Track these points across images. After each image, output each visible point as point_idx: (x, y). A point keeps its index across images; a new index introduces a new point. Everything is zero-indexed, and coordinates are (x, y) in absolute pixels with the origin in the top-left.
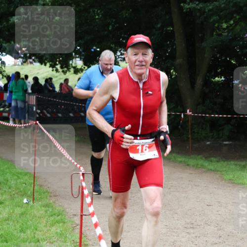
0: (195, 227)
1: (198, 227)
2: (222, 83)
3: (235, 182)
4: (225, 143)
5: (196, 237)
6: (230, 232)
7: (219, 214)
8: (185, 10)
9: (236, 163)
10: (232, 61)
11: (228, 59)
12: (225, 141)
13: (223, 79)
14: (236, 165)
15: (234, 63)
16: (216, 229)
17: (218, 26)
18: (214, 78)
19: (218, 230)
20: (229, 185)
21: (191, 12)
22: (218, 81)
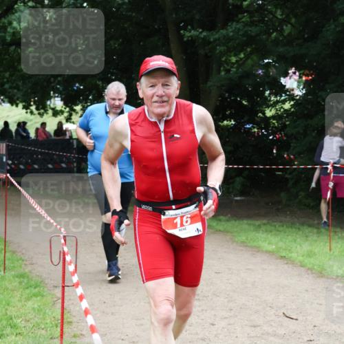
0: (201, 298)
1: (205, 299)
2: (231, 128)
3: (249, 245)
4: (236, 198)
5: (202, 310)
6: (243, 304)
7: (230, 283)
8: (185, 39)
9: (250, 222)
10: (244, 102)
11: (239, 99)
12: (237, 197)
13: (233, 122)
14: (250, 225)
15: (245, 103)
16: (226, 300)
17: (226, 60)
18: (222, 122)
19: (229, 302)
20: (241, 248)
21: (193, 41)
22: (227, 125)
